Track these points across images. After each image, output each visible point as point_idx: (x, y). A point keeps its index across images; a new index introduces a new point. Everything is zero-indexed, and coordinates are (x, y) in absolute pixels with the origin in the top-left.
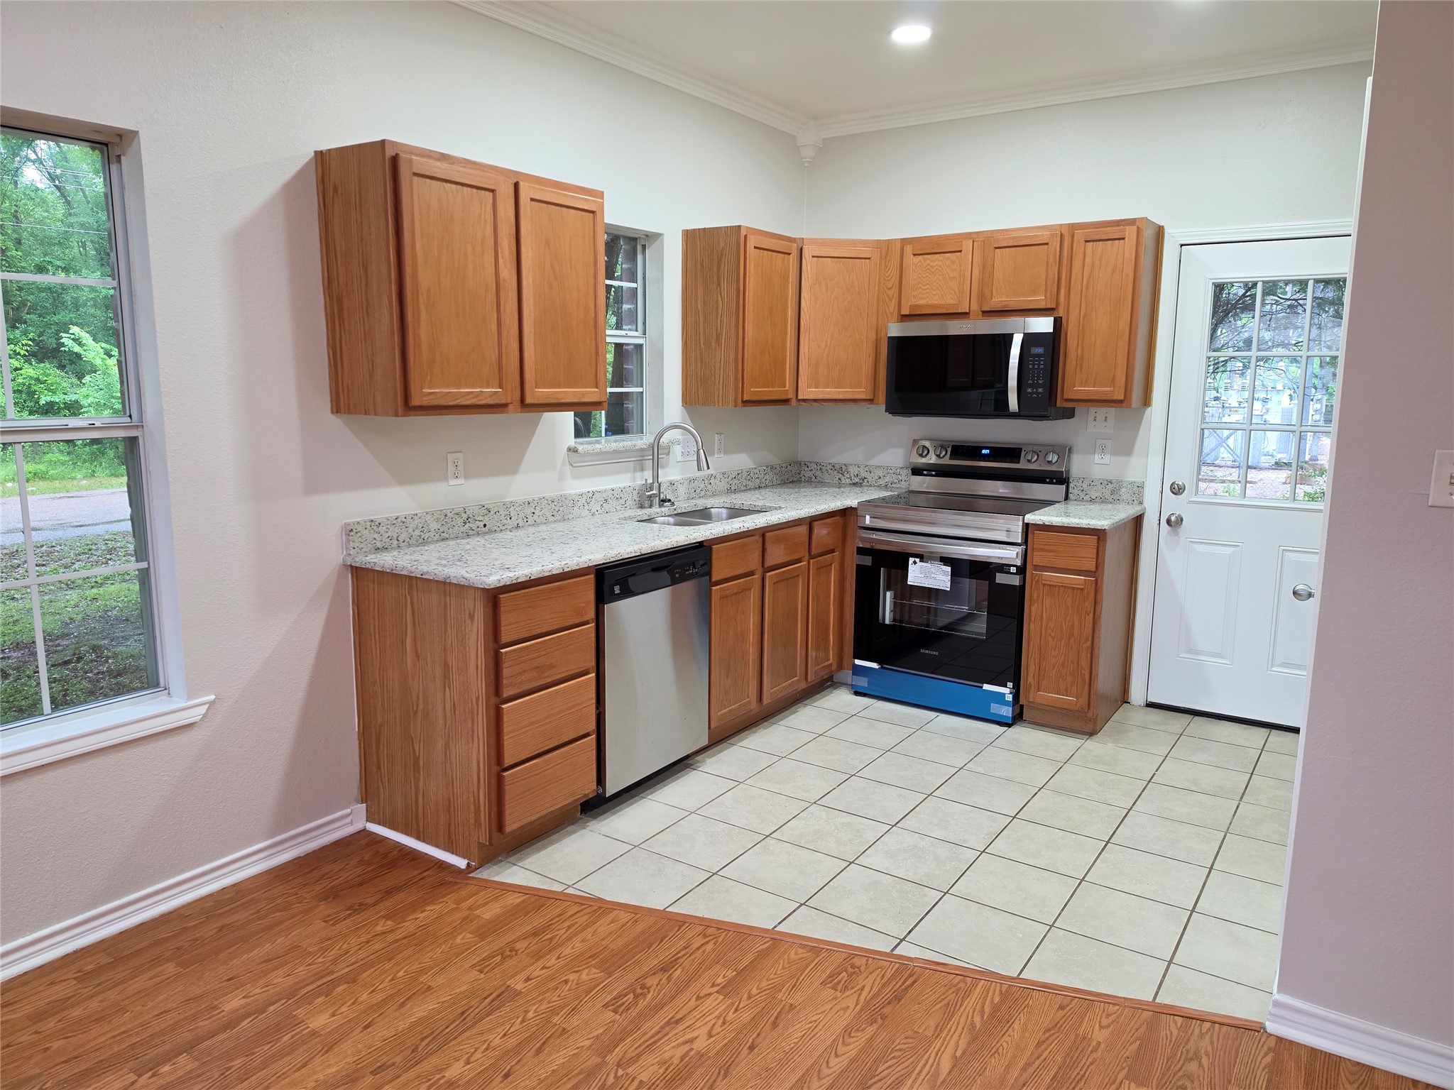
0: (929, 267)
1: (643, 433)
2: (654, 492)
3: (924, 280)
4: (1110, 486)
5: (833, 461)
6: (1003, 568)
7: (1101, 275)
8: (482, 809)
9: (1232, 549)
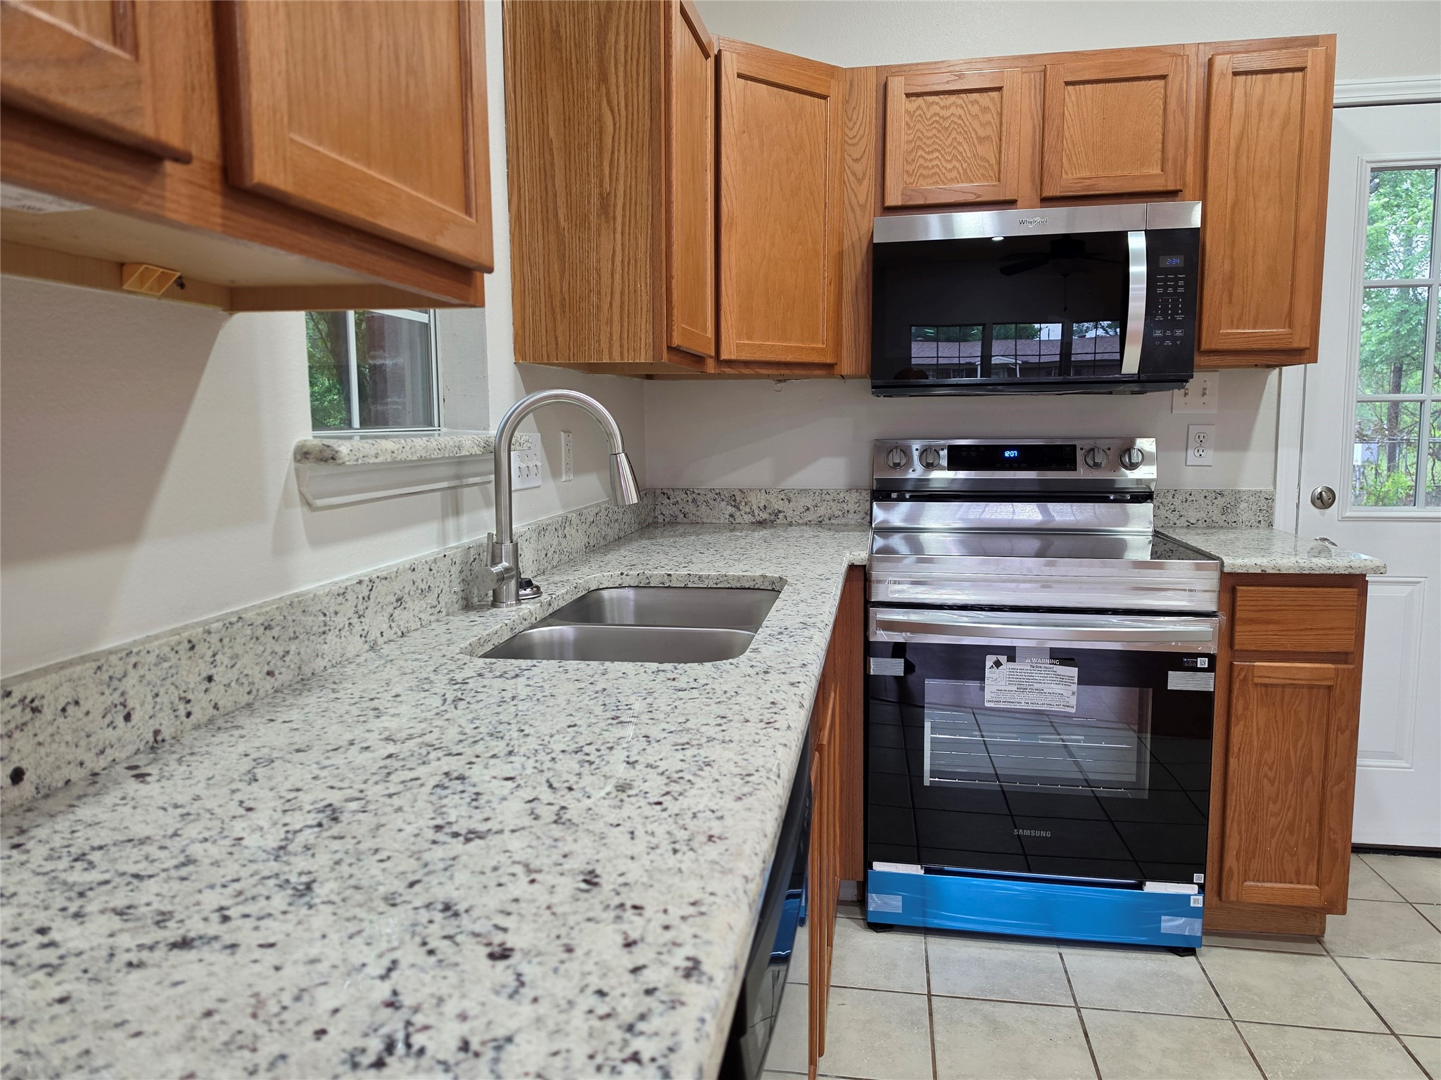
0: (937, 118)
1: (431, 424)
2: (505, 564)
3: (929, 142)
4: (1221, 501)
5: (718, 484)
6: (1182, 661)
7: (1261, 132)
9: (1409, 588)
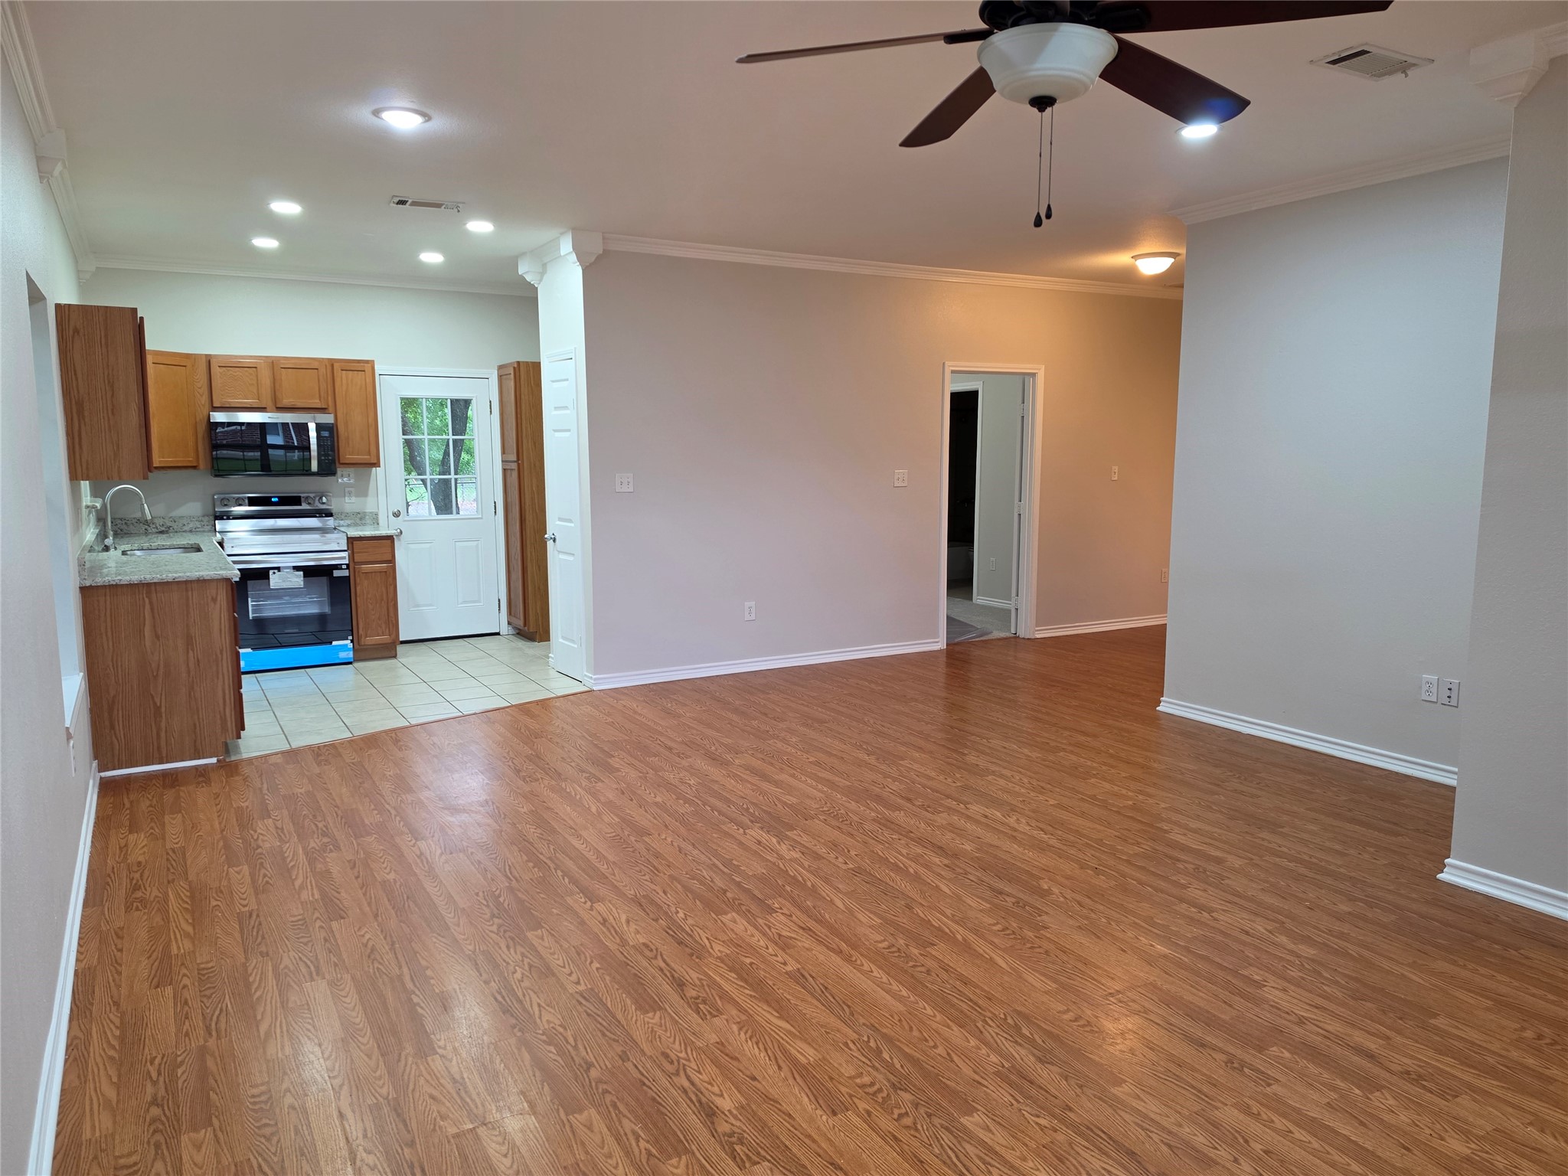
0: (232, 376)
3: (229, 384)
4: (358, 515)
6: (337, 567)
7: (353, 393)
8: (229, 719)
9: (430, 545)
